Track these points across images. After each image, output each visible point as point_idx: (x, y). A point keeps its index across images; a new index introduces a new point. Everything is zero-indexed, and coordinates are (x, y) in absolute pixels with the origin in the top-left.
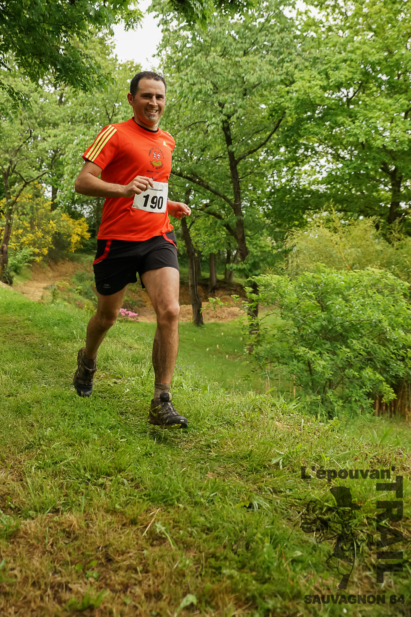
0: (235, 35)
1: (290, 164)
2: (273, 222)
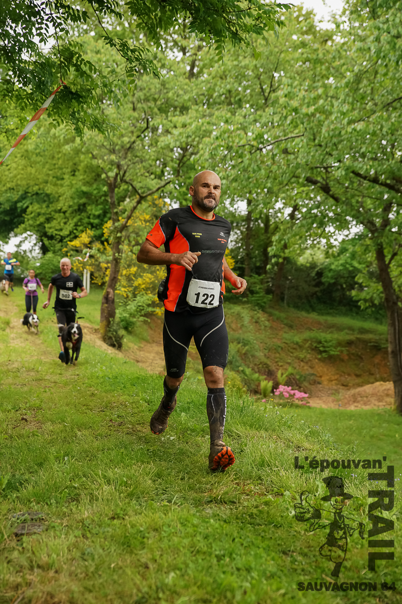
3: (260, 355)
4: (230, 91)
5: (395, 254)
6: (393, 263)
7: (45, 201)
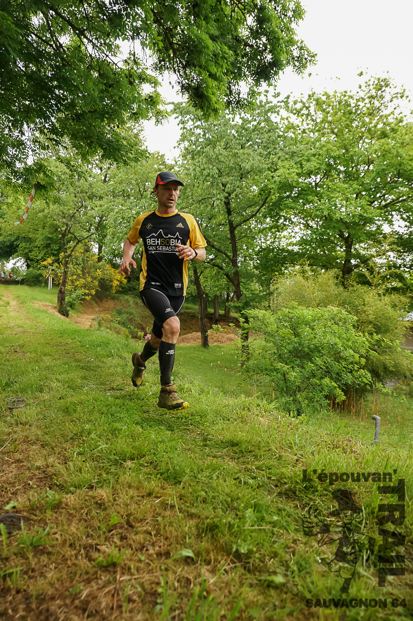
0: (235, 133)
1: (273, 230)
2: (260, 273)
3: (139, 320)
4: (124, 190)
5: (202, 272)
6: (201, 276)
7: (28, 242)
